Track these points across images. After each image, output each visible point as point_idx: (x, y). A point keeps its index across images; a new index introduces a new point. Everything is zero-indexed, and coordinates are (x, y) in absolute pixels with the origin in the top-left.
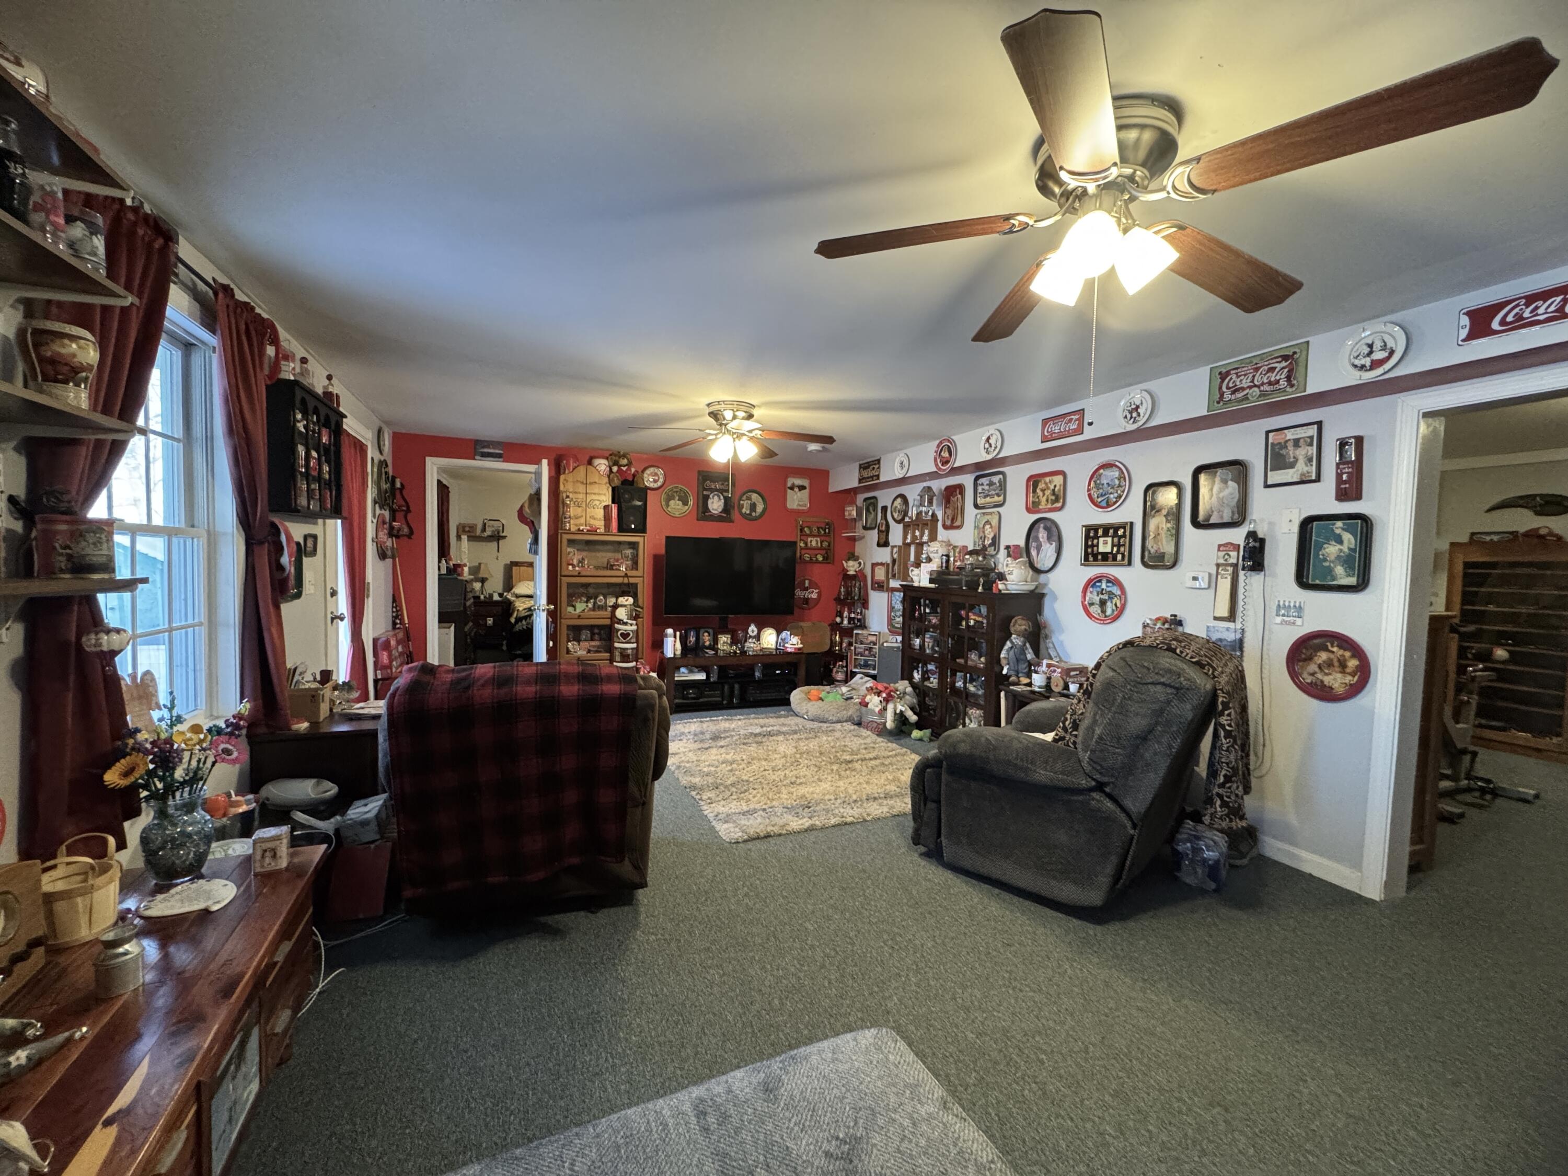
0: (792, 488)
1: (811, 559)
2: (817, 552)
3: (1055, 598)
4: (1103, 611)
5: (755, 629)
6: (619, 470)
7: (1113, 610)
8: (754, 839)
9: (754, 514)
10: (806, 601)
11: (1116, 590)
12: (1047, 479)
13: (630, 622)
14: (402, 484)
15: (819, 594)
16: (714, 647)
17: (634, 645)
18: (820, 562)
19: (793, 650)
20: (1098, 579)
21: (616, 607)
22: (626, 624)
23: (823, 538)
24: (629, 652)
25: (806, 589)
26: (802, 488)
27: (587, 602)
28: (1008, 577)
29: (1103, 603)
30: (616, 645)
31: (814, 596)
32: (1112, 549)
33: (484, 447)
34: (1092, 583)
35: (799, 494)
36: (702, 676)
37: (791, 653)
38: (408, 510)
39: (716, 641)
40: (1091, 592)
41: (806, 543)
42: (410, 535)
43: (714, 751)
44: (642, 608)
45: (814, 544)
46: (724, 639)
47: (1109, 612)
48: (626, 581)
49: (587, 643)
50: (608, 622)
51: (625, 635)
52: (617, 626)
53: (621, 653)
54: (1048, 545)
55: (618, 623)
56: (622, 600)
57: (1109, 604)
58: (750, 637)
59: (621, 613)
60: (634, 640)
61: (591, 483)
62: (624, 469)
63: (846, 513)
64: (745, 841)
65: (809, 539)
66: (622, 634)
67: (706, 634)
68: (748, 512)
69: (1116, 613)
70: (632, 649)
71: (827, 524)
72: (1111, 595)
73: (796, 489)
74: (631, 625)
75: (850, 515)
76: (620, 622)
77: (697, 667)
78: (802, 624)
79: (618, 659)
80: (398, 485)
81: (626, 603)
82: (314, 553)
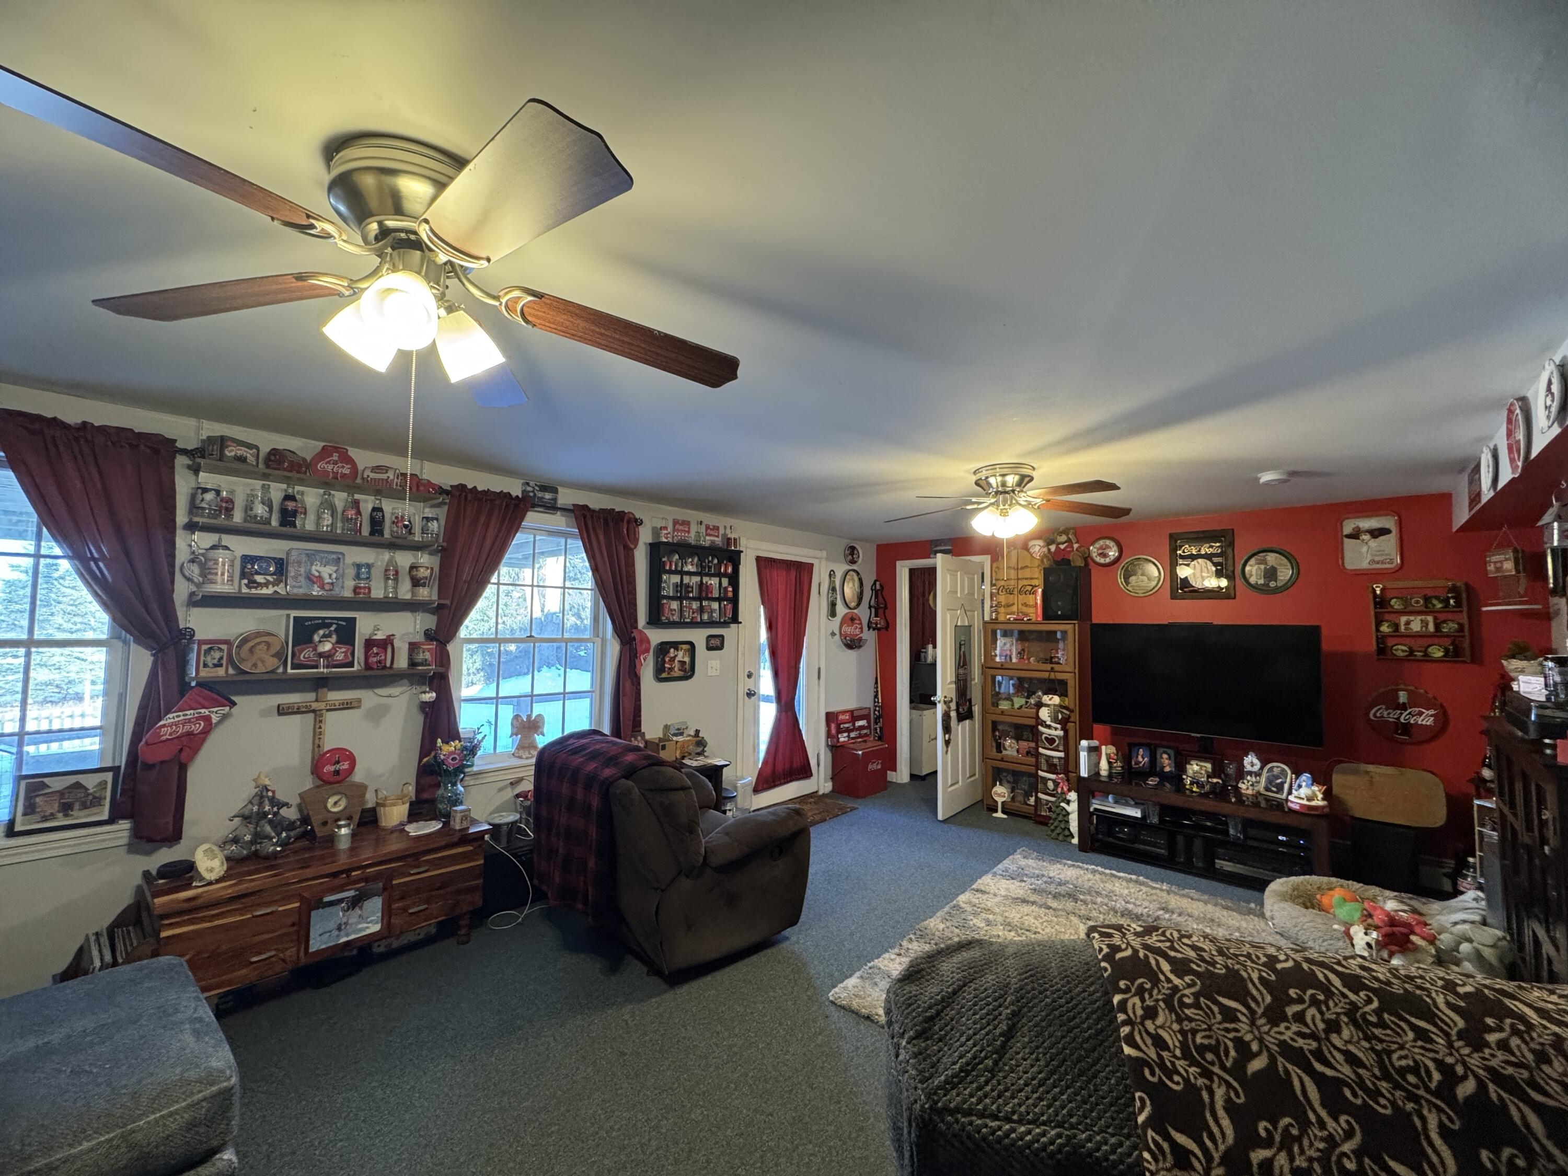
0: (1355, 535)
1: (1411, 652)
2: (1430, 641)
5: (1256, 761)
6: (1058, 548)
8: (853, 1012)
9: (1272, 584)
10: (1407, 728)
13: (1053, 725)
14: (881, 585)
15: (1443, 720)
17: (1062, 755)
18: (1437, 661)
19: (1297, 807)
21: (1040, 705)
22: (1049, 727)
23: (1442, 617)
24: (1056, 761)
25: (1404, 707)
26: (1384, 532)
27: (1028, 697)
30: (1041, 750)
31: (1426, 719)
33: (936, 546)
35: (1374, 543)
36: (1136, 813)
37: (1291, 811)
38: (886, 608)
39: (1181, 768)
41: (1396, 627)
42: (887, 628)
44: (1072, 711)
45: (1416, 626)
46: (1196, 769)
48: (1052, 676)
49: (1025, 743)
50: (1032, 722)
51: (1051, 741)
52: (1040, 728)
53: (1047, 761)
55: (1042, 726)
56: (1046, 699)
58: (1250, 773)
59: (1044, 714)
60: (1061, 748)
61: (1022, 568)
62: (1062, 547)
63: (1491, 568)
64: (842, 1007)
65: (1403, 619)
66: (1046, 738)
67: (1165, 756)
68: (1261, 582)
70: (1060, 758)
71: (1454, 589)
73: (1366, 537)
74: (1056, 729)
75: (1498, 569)
76: (1043, 723)
77: (1133, 799)
78: (1371, 768)
79: (1044, 767)
80: (878, 587)
81: (1049, 702)
82: (720, 647)
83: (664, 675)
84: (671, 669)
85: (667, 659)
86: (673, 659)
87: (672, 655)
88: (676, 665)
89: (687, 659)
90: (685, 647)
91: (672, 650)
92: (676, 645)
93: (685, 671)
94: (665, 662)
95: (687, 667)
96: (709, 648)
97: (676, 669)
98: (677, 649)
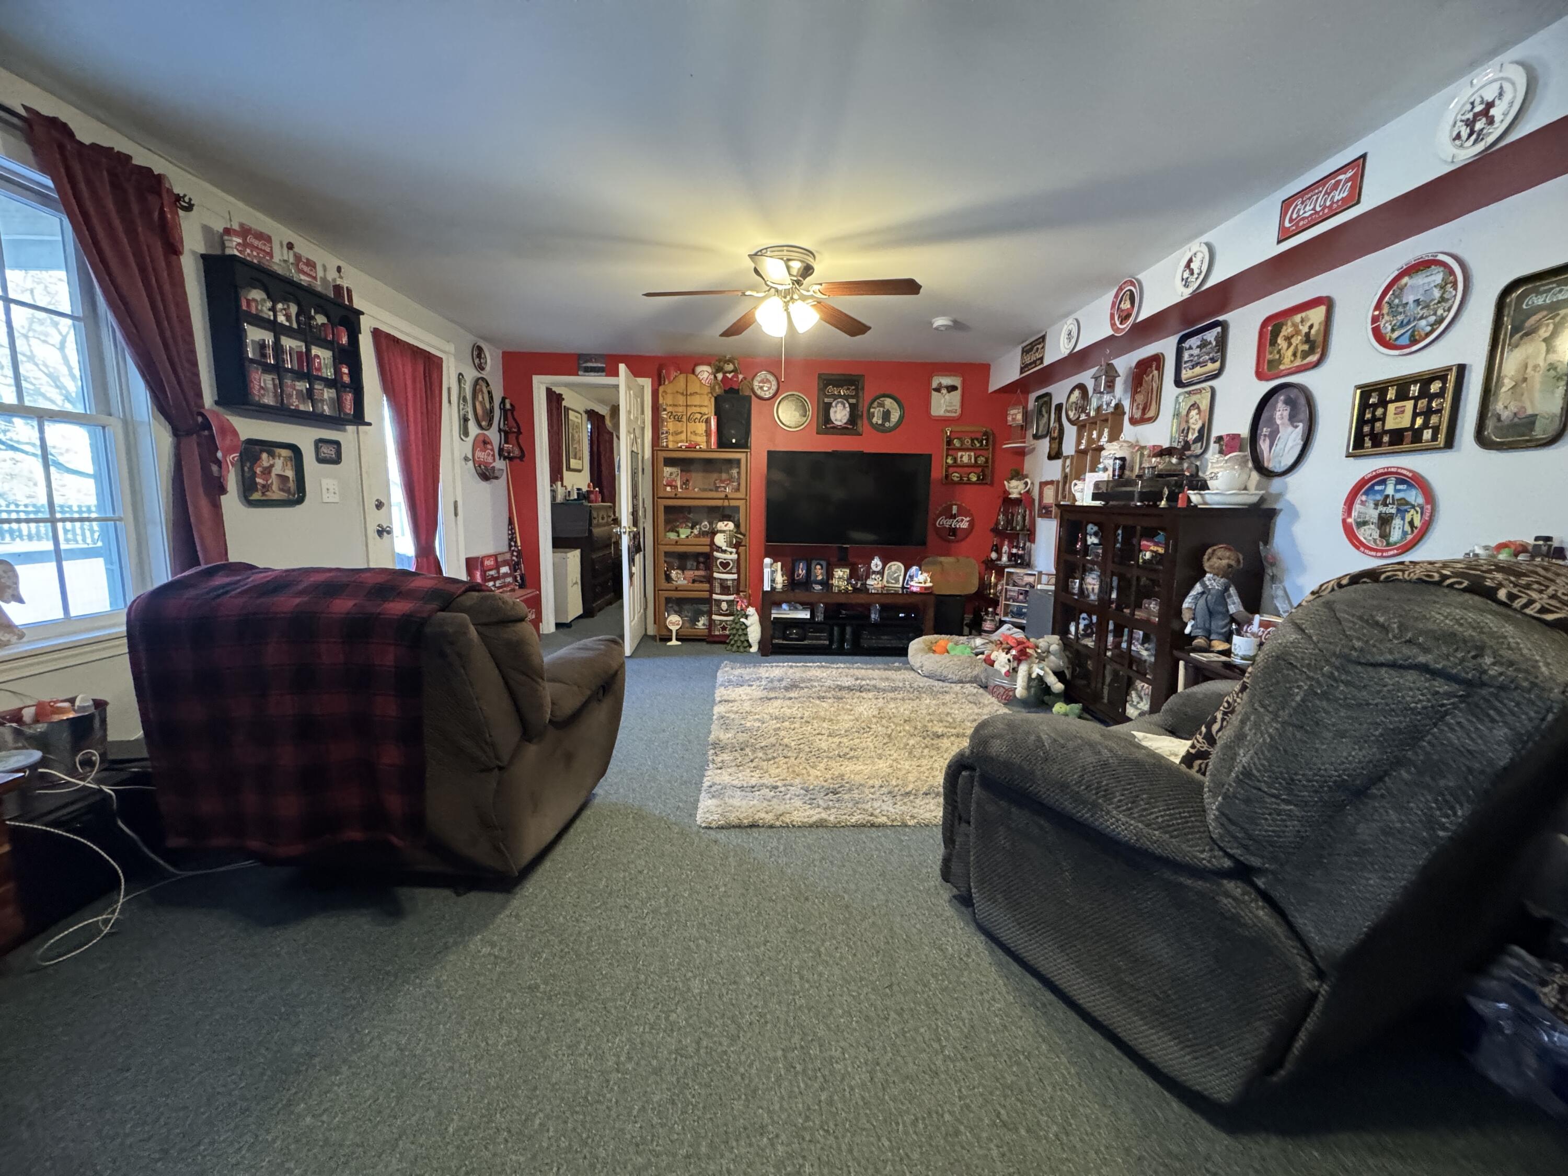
0: (938, 390)
1: (961, 477)
2: (972, 469)
3: (1295, 515)
4: (1384, 536)
5: (880, 563)
6: (725, 378)
7: (1405, 533)
8: (734, 827)
9: (887, 424)
10: (953, 531)
11: (1414, 496)
12: (1297, 318)
13: (730, 549)
14: (511, 405)
15: (972, 523)
16: (826, 584)
17: (735, 576)
18: (974, 483)
19: (918, 589)
20: (1381, 478)
21: (713, 533)
22: (724, 552)
23: (979, 452)
24: (730, 583)
25: (954, 517)
26: (952, 389)
27: (692, 528)
28: (1210, 483)
29: (1384, 521)
30: (716, 575)
31: (964, 525)
32: (1413, 421)
33: (586, 362)
34: (1364, 486)
35: (948, 396)
36: (806, 615)
37: (915, 593)
38: (519, 432)
39: (830, 575)
40: (1363, 503)
41: (955, 459)
42: (522, 457)
43: (777, 703)
44: (744, 535)
45: (965, 459)
46: (841, 573)
47: (1396, 535)
48: (726, 503)
49: (691, 572)
50: (707, 549)
51: (725, 565)
52: (716, 554)
53: (721, 584)
54: (1290, 429)
55: (717, 551)
56: (721, 525)
57: (1397, 522)
58: (874, 572)
59: (720, 540)
60: (734, 570)
61: (691, 394)
62: (730, 376)
63: (1010, 418)
64: (721, 828)
65: (960, 454)
66: (721, 563)
67: (818, 567)
68: (880, 422)
69: (1409, 537)
70: (733, 580)
71: (986, 434)
72: (1403, 506)
73: (944, 391)
74: (731, 553)
75: (1014, 419)
76: (719, 549)
77: (802, 604)
78: (942, 559)
79: (718, 590)
80: (508, 406)
81: (725, 529)
82: (337, 460)
83: (256, 496)
84: (266, 488)
85: (258, 470)
86: (268, 471)
87: (266, 464)
88: (273, 479)
89: (290, 473)
90: (285, 453)
91: (264, 456)
92: (270, 447)
93: (288, 491)
94: (254, 474)
95: (292, 485)
96: (321, 460)
97: (275, 487)
98: (272, 455)
